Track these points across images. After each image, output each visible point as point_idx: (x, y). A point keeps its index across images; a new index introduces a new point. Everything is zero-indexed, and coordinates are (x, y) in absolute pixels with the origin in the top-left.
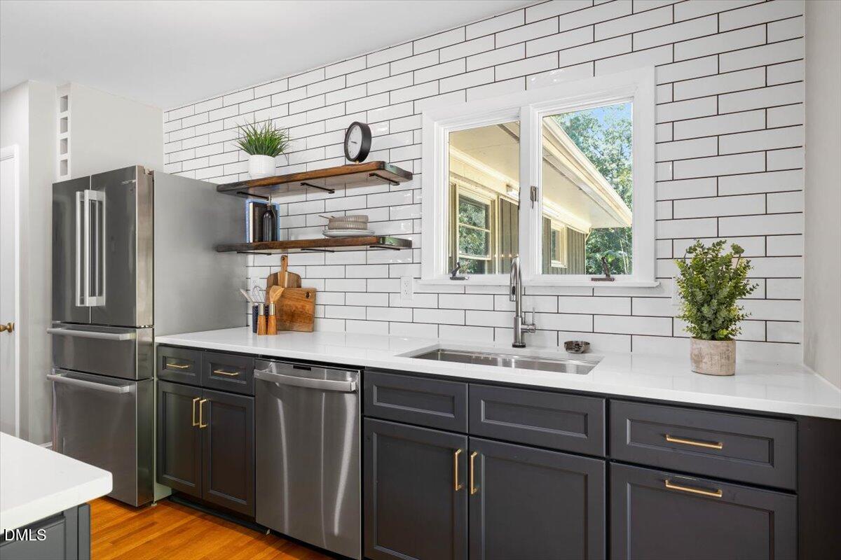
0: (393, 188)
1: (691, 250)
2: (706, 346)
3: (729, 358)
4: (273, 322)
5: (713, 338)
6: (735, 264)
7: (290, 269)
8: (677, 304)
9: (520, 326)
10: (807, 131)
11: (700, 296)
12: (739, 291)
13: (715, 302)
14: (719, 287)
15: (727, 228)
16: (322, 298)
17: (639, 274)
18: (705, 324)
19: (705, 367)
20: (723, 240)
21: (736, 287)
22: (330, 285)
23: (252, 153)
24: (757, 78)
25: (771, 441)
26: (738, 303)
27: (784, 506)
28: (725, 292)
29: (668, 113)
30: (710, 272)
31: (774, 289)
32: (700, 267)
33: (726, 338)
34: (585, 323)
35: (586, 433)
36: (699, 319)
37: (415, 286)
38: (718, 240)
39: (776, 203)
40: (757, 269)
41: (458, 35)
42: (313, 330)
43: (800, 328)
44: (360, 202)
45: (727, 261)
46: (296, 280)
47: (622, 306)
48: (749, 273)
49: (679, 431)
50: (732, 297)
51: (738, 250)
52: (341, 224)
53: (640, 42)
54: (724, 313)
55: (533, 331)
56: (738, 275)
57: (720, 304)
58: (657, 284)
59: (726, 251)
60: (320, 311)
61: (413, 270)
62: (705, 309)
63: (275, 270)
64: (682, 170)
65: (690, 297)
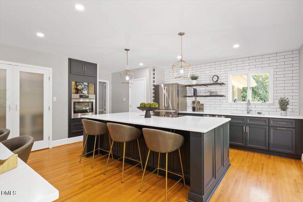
0: (221, 86)
1: (280, 98)
2: (283, 112)
3: (286, 114)
4: (198, 109)
5: (284, 111)
6: (287, 100)
7: (197, 100)
8: (278, 106)
9: (248, 110)
10: (299, 80)
11: (282, 105)
12: (288, 104)
13: (284, 106)
14: (285, 104)
15: (286, 94)
16: (205, 106)
17: (270, 101)
18: (283, 109)
19: (282, 115)
20: (285, 97)
21: (287, 104)
22: (207, 103)
23: (193, 80)
24: (291, 72)
25: (292, 122)
26: (288, 106)
27: (294, 130)
28: (286, 104)
29: (276, 76)
30: (283, 102)
31: (294, 104)
32: (282, 101)
33: (286, 111)
34: (261, 110)
35: (265, 123)
36: (282, 108)
37: (226, 103)
38: (284, 97)
39: (294, 91)
40: (291, 101)
41: (235, 61)
42: (203, 111)
43: (298, 110)
44: (214, 88)
45: (286, 100)
46: (199, 102)
47: (268, 107)
48: (289, 102)
49: (279, 121)
50: (287, 105)
51: (288, 99)
52: (213, 93)
53: (271, 65)
54: (286, 107)
55: (251, 111)
56: (288, 102)
57: (285, 106)
58: (274, 103)
59: (286, 98)
60: (204, 108)
61: (226, 101)
62: (283, 107)
63: (193, 100)
64: (278, 85)
65: (280, 105)
